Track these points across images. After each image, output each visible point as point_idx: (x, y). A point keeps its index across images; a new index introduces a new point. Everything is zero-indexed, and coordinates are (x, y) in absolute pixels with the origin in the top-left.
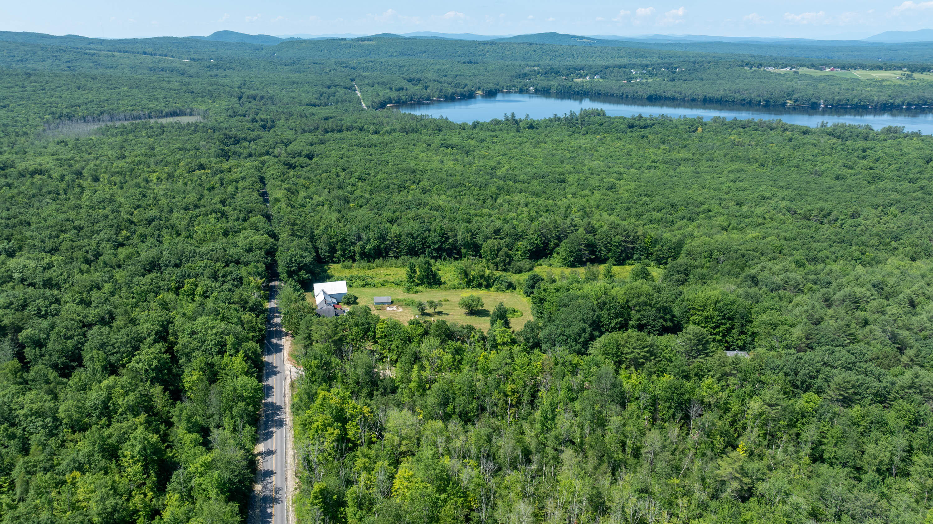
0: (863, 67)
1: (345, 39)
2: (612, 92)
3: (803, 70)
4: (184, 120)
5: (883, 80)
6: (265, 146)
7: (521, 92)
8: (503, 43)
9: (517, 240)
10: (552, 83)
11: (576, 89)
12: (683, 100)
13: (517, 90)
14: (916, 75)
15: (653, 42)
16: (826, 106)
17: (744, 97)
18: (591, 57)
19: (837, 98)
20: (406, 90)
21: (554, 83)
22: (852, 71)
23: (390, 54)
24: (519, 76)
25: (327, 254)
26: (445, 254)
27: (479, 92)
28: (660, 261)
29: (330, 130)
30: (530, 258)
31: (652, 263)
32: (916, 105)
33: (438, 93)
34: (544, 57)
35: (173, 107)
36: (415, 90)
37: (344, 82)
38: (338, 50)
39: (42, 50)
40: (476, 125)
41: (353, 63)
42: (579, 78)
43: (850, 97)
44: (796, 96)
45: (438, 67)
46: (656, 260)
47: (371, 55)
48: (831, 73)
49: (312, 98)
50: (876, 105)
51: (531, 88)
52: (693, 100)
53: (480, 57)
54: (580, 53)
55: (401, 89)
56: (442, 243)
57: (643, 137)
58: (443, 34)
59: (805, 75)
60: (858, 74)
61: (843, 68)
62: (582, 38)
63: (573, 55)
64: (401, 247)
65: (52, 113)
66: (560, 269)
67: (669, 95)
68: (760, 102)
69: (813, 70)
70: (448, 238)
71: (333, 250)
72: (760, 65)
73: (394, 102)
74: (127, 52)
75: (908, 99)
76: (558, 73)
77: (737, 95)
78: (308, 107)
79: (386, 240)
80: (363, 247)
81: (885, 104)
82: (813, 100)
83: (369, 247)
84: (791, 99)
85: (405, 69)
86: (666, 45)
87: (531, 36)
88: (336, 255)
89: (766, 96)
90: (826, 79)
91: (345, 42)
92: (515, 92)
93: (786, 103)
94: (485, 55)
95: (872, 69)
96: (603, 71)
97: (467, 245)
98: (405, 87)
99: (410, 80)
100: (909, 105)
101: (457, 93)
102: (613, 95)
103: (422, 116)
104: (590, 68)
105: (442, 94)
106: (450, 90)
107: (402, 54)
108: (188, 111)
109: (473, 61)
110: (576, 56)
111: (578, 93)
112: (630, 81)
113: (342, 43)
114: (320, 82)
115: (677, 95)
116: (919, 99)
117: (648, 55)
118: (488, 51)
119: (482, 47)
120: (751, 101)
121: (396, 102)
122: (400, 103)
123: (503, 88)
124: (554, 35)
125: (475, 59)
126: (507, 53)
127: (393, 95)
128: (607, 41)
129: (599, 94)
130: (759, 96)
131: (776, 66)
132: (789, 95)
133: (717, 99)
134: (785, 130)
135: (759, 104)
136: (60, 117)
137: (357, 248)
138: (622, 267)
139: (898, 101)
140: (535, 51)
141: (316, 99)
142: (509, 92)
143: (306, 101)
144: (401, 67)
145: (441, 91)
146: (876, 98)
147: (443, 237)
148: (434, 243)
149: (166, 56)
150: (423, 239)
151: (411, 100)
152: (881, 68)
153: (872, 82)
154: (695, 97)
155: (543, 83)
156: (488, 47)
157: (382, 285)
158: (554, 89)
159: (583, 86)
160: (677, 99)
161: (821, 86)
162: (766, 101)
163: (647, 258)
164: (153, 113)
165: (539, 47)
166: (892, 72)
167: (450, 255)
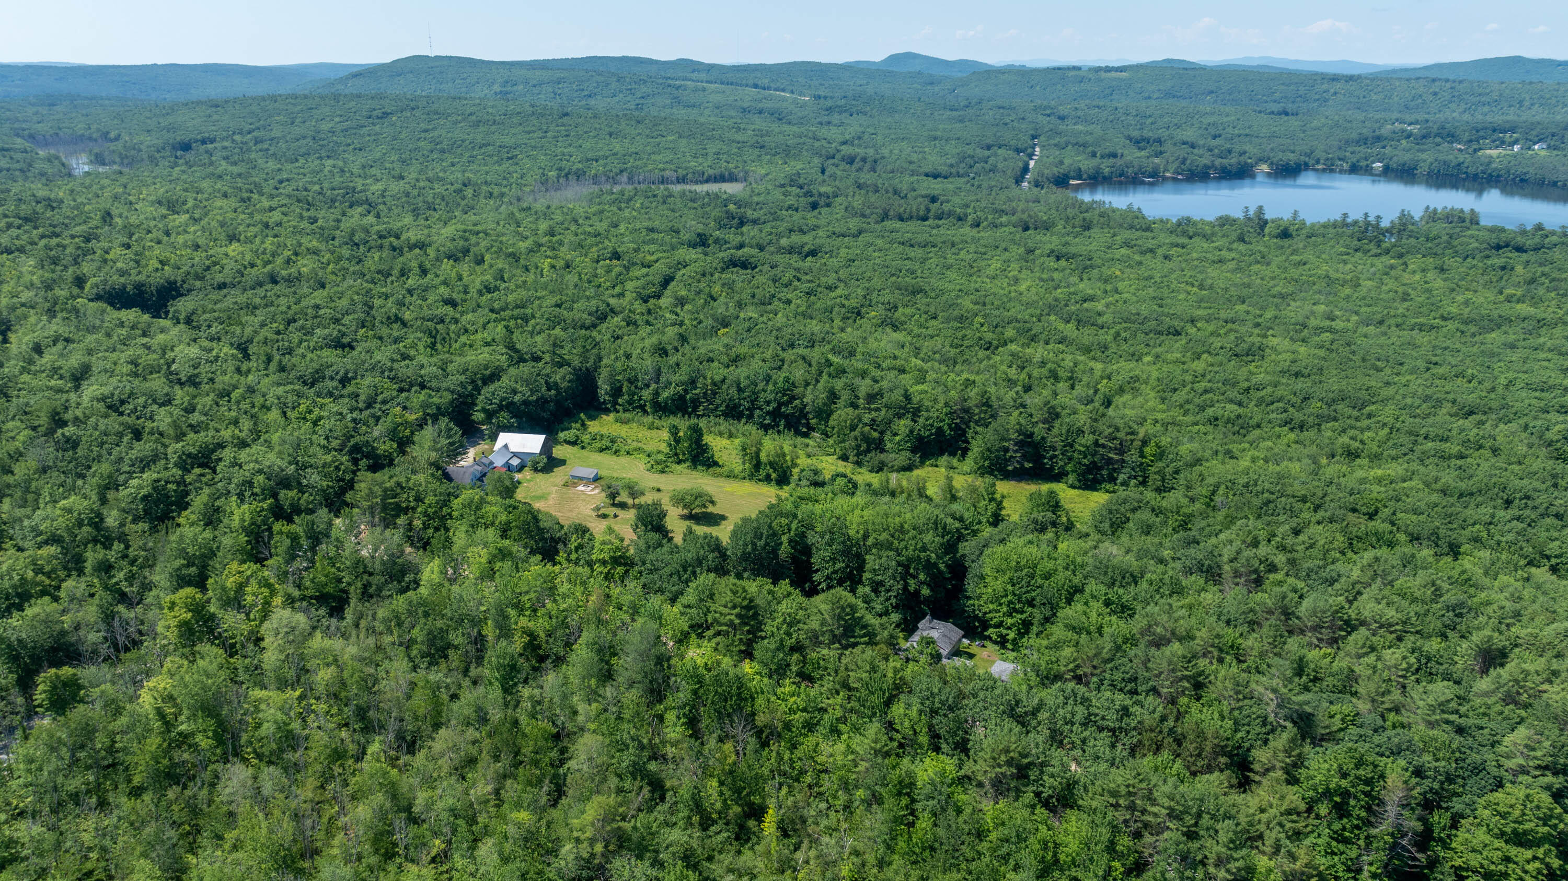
1: (1079, 68)
2: (1554, 178)
4: (731, 188)
7: (1354, 169)
9: (901, 416)
10: (1424, 156)
11: (1472, 170)
13: (1346, 166)
20: (1121, 157)
21: (1427, 158)
24: (1364, 141)
25: (607, 398)
26: (783, 422)
27: (1263, 168)
29: (906, 216)
30: (914, 451)
33: (1176, 164)
34: (1453, 106)
35: (723, 167)
36: (1134, 157)
37: (1019, 139)
38: (1059, 87)
39: (618, 81)
41: (1064, 110)
42: (1497, 148)
45: (1214, 119)
47: (1114, 96)
49: (942, 163)
51: (1377, 165)
55: (1111, 155)
56: (782, 404)
58: (1297, 61)
64: (718, 401)
65: (560, 169)
66: (970, 479)
70: (793, 398)
71: (617, 392)
73: (1085, 176)
74: (732, 84)
76: (1451, 137)
78: (922, 178)
79: (696, 388)
80: (657, 393)
83: (665, 394)
85: (1149, 121)
88: (620, 401)
91: (1077, 73)
92: (1343, 171)
94: (1326, 101)
98: (1120, 151)
99: (1137, 141)
101: (1213, 166)
102: (1555, 184)
103: (1094, 202)
104: (1531, 128)
105: (1195, 168)
106: (1203, 161)
107: (1168, 95)
108: (741, 174)
109: (1289, 111)
110: (1527, 104)
111: (1475, 177)
114: (980, 139)
118: (1335, 93)
121: (1090, 178)
122: (1096, 180)
123: (1318, 162)
125: (1290, 107)
126: (1374, 97)
127: (1087, 164)
129: (1522, 180)
136: (566, 175)
138: (1087, 493)
140: (1435, 94)
141: (951, 165)
142: (1330, 169)
143: (928, 168)
144: (1144, 118)
147: (784, 395)
148: (768, 403)
149: (783, 90)
150: (754, 393)
151: (1121, 176)
155: (1402, 154)
158: (1423, 168)
163: (1142, 484)
164: (690, 176)
165: (1448, 85)
167: (789, 426)
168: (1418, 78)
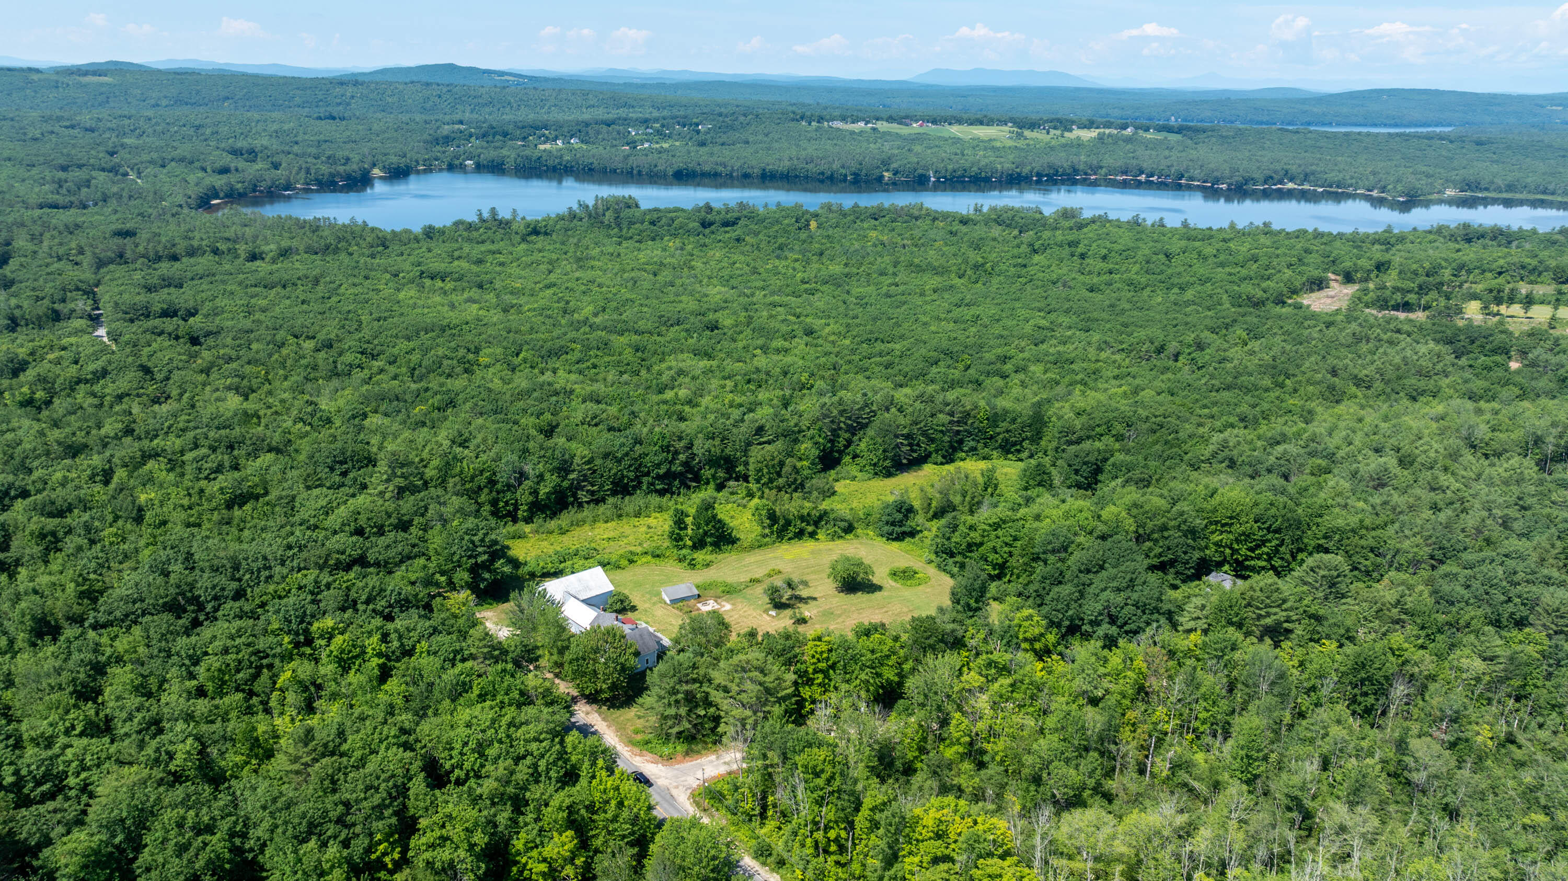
0: (959, 121)
2: (613, 166)
3: (883, 126)
5: (990, 140)
6: (38, 299)
7: (451, 168)
8: (377, 83)
9: (796, 441)
10: (504, 152)
11: (550, 163)
12: (730, 176)
13: (444, 166)
14: (1027, 133)
15: (621, 82)
16: (938, 180)
17: (822, 168)
18: (542, 107)
19: (950, 167)
20: (237, 170)
21: (510, 152)
22: (947, 127)
23: (153, 102)
24: (436, 141)
26: (677, 483)
27: (376, 172)
28: (1008, 448)
31: (995, 452)
32: (1046, 175)
33: (302, 175)
36: (254, 170)
37: (96, 157)
40: (430, 233)
41: (83, 119)
42: (545, 143)
43: (967, 165)
44: (894, 165)
45: (275, 127)
46: (1001, 446)
48: (921, 130)
49: (47, 192)
50: (1001, 176)
51: (469, 162)
52: (746, 176)
53: (341, 108)
54: (521, 100)
55: (224, 171)
56: (671, 462)
57: (738, 240)
59: (889, 133)
60: (955, 130)
61: (934, 122)
62: (501, 73)
63: (509, 103)
64: (600, 480)
67: (707, 168)
68: (846, 176)
69: (895, 125)
70: (677, 453)
72: (820, 119)
73: (222, 195)
75: (1037, 167)
76: (505, 134)
77: (810, 166)
78: (46, 210)
79: (570, 472)
80: (533, 493)
81: (1011, 175)
82: (920, 171)
84: (888, 170)
85: (209, 131)
86: (643, 86)
87: (409, 70)
89: (854, 167)
90: (918, 138)
92: (441, 170)
93: (883, 176)
94: (348, 104)
95: (971, 124)
96: (581, 130)
97: (713, 462)
98: (233, 165)
99: (236, 152)
100: (1039, 175)
101: (338, 174)
104: (559, 126)
105: (312, 177)
106: (325, 169)
109: (335, 114)
111: (554, 169)
112: (635, 147)
113: (35, 77)
114: (41, 159)
115: (720, 169)
116: (1050, 167)
117: (635, 103)
118: (353, 97)
119: (338, 90)
120: (832, 175)
121: (227, 196)
122: (234, 197)
124: (451, 68)
125: (335, 111)
128: (546, 80)
129: (590, 169)
130: (843, 167)
131: (844, 119)
132: (886, 163)
133: (782, 174)
134: (934, 219)
135: (845, 180)
137: (523, 495)
139: (1026, 170)
141: (52, 193)
142: (429, 170)
143: (33, 199)
144: (198, 127)
145: (308, 171)
146: (999, 167)
147: (668, 452)
148: (656, 466)
151: (254, 191)
152: (981, 123)
153: (977, 143)
154: (749, 171)
155: (490, 154)
156: (350, 91)
157: (631, 562)
158: (510, 164)
159: (561, 157)
160: (720, 175)
161: (918, 148)
162: (854, 174)
163: (986, 446)
165: (445, 90)
166: (995, 127)
168: (412, 82)
